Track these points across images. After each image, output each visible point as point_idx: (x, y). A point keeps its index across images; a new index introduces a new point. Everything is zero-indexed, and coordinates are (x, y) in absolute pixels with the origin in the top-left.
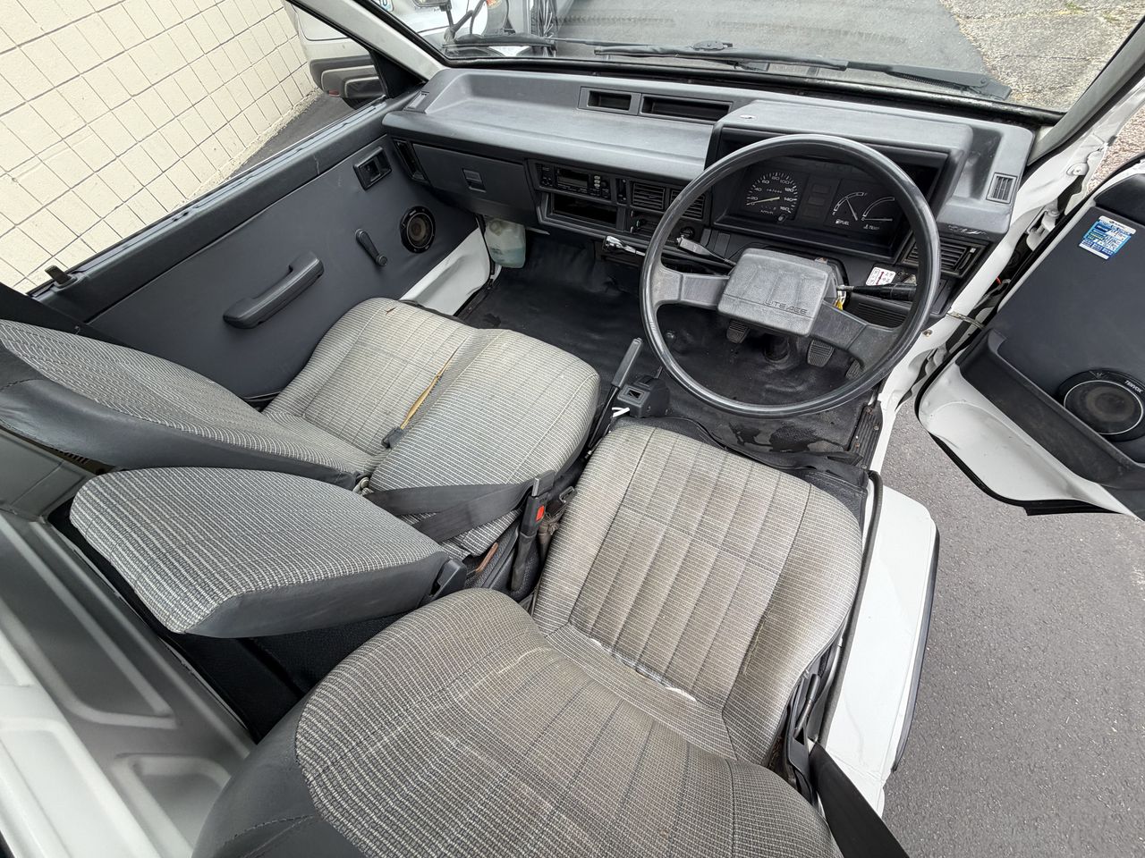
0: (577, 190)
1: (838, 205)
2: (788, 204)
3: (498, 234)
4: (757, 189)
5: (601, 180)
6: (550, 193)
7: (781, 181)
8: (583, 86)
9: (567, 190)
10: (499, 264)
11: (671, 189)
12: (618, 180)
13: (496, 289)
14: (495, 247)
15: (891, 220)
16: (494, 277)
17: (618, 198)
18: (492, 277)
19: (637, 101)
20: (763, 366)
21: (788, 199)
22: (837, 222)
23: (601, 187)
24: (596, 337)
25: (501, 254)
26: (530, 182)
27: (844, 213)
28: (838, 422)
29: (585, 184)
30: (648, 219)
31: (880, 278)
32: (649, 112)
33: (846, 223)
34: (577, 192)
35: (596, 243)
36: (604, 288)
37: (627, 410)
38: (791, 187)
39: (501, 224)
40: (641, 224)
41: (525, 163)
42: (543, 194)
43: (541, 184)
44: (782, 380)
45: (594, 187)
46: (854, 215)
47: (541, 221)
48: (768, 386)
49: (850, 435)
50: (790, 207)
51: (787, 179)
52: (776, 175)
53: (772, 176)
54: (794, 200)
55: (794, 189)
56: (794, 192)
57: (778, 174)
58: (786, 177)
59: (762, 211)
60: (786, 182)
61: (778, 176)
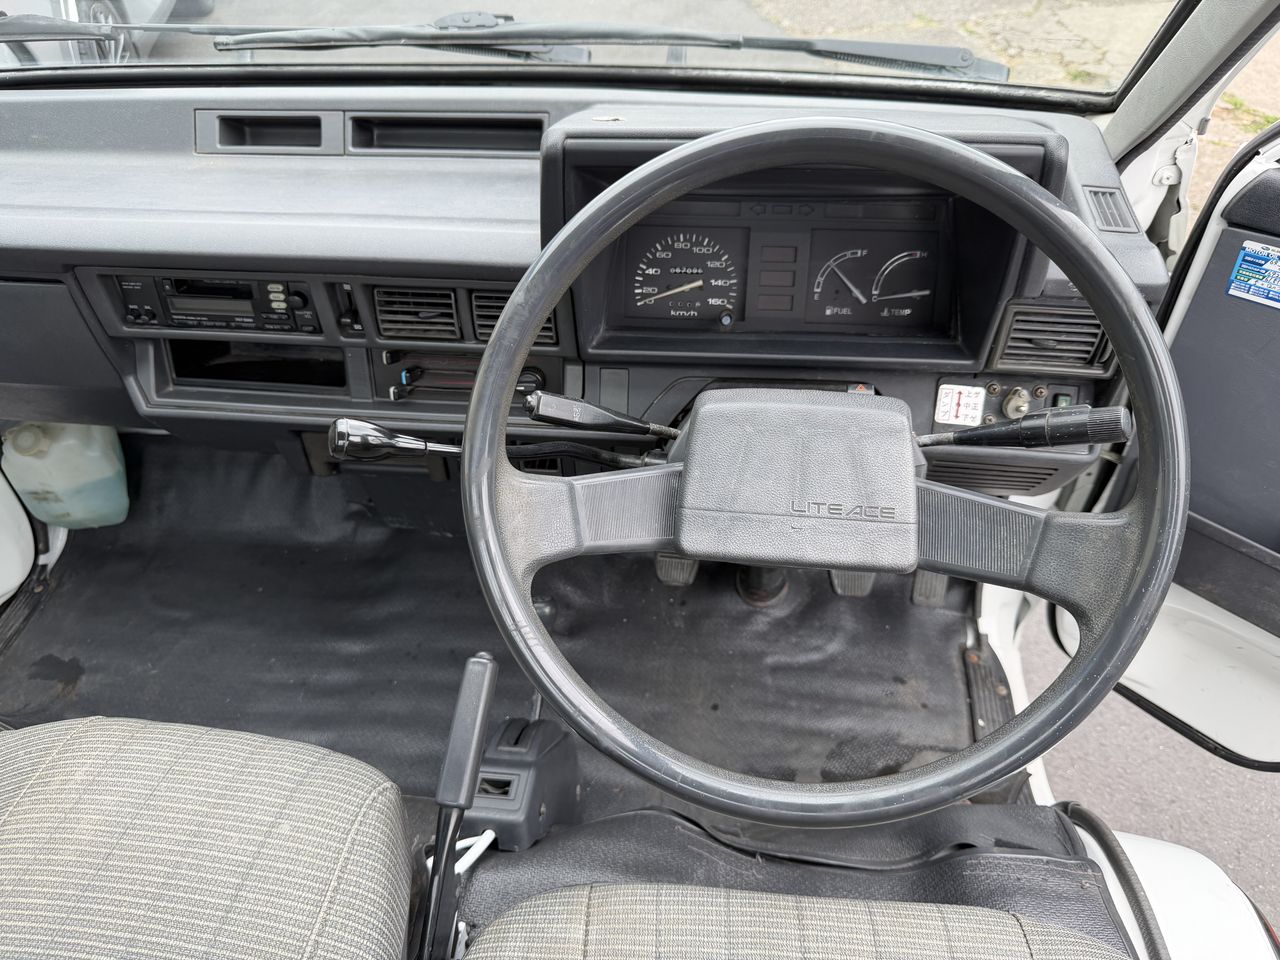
0: (228, 323)
1: (820, 279)
2: (719, 292)
3: (40, 454)
4: (651, 271)
5: (287, 292)
6: (155, 341)
7: (696, 250)
8: (199, 107)
9: (199, 326)
10: (60, 524)
11: (470, 291)
12: (331, 287)
13: (59, 585)
14: (39, 488)
15: (927, 292)
16: (49, 559)
17: (339, 323)
18: (42, 560)
19: (334, 128)
20: (745, 618)
21: (720, 283)
22: (828, 312)
23: (291, 309)
24: (354, 647)
25: (57, 500)
26: (92, 322)
27: (838, 294)
28: (933, 699)
29: (245, 306)
30: (426, 363)
31: (959, 405)
32: (369, 144)
33: (845, 311)
34: (228, 327)
35: (304, 435)
36: (349, 526)
37: (489, 836)
38: (716, 257)
39: (45, 431)
40: (412, 379)
41: (68, 278)
42: (138, 347)
43: (126, 322)
44: (794, 640)
45: (273, 311)
46: (857, 293)
47: (143, 408)
48: (770, 660)
49: (965, 722)
50: (729, 298)
51: (705, 243)
52: (682, 240)
53: (673, 242)
54: (732, 282)
55: (726, 261)
56: (727, 267)
57: (685, 237)
58: (703, 240)
59: (672, 313)
60: (704, 250)
61: (685, 240)
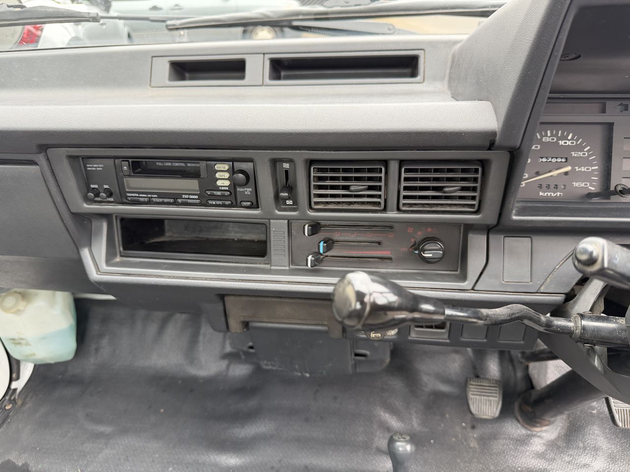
0: (175, 199)
3: (18, 312)
5: (233, 171)
6: (107, 216)
7: (561, 143)
9: (150, 202)
10: (27, 360)
11: (402, 162)
12: (275, 162)
13: (23, 404)
14: (16, 336)
16: (18, 385)
17: (277, 197)
18: (14, 385)
19: (257, 68)
21: (583, 169)
23: (234, 185)
25: (27, 344)
26: (58, 199)
29: (192, 184)
32: (278, 78)
34: (175, 204)
35: (226, 298)
36: (224, 364)
38: (579, 148)
39: (24, 296)
40: (328, 248)
41: (41, 158)
42: (95, 223)
43: (87, 200)
44: (567, 459)
45: (217, 189)
47: (94, 275)
50: (591, 181)
51: (570, 137)
52: (549, 135)
53: (542, 136)
54: (593, 168)
55: (588, 151)
56: (589, 156)
57: (552, 133)
58: (568, 135)
59: (541, 194)
60: (569, 143)
61: (552, 135)
